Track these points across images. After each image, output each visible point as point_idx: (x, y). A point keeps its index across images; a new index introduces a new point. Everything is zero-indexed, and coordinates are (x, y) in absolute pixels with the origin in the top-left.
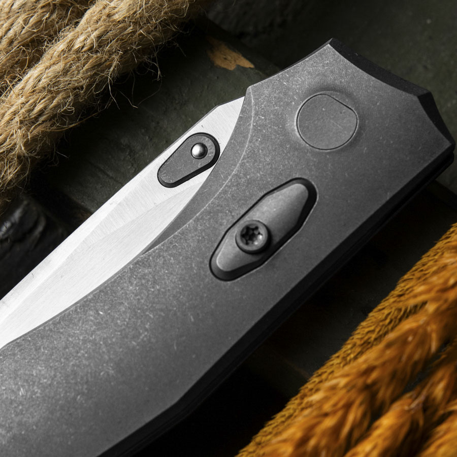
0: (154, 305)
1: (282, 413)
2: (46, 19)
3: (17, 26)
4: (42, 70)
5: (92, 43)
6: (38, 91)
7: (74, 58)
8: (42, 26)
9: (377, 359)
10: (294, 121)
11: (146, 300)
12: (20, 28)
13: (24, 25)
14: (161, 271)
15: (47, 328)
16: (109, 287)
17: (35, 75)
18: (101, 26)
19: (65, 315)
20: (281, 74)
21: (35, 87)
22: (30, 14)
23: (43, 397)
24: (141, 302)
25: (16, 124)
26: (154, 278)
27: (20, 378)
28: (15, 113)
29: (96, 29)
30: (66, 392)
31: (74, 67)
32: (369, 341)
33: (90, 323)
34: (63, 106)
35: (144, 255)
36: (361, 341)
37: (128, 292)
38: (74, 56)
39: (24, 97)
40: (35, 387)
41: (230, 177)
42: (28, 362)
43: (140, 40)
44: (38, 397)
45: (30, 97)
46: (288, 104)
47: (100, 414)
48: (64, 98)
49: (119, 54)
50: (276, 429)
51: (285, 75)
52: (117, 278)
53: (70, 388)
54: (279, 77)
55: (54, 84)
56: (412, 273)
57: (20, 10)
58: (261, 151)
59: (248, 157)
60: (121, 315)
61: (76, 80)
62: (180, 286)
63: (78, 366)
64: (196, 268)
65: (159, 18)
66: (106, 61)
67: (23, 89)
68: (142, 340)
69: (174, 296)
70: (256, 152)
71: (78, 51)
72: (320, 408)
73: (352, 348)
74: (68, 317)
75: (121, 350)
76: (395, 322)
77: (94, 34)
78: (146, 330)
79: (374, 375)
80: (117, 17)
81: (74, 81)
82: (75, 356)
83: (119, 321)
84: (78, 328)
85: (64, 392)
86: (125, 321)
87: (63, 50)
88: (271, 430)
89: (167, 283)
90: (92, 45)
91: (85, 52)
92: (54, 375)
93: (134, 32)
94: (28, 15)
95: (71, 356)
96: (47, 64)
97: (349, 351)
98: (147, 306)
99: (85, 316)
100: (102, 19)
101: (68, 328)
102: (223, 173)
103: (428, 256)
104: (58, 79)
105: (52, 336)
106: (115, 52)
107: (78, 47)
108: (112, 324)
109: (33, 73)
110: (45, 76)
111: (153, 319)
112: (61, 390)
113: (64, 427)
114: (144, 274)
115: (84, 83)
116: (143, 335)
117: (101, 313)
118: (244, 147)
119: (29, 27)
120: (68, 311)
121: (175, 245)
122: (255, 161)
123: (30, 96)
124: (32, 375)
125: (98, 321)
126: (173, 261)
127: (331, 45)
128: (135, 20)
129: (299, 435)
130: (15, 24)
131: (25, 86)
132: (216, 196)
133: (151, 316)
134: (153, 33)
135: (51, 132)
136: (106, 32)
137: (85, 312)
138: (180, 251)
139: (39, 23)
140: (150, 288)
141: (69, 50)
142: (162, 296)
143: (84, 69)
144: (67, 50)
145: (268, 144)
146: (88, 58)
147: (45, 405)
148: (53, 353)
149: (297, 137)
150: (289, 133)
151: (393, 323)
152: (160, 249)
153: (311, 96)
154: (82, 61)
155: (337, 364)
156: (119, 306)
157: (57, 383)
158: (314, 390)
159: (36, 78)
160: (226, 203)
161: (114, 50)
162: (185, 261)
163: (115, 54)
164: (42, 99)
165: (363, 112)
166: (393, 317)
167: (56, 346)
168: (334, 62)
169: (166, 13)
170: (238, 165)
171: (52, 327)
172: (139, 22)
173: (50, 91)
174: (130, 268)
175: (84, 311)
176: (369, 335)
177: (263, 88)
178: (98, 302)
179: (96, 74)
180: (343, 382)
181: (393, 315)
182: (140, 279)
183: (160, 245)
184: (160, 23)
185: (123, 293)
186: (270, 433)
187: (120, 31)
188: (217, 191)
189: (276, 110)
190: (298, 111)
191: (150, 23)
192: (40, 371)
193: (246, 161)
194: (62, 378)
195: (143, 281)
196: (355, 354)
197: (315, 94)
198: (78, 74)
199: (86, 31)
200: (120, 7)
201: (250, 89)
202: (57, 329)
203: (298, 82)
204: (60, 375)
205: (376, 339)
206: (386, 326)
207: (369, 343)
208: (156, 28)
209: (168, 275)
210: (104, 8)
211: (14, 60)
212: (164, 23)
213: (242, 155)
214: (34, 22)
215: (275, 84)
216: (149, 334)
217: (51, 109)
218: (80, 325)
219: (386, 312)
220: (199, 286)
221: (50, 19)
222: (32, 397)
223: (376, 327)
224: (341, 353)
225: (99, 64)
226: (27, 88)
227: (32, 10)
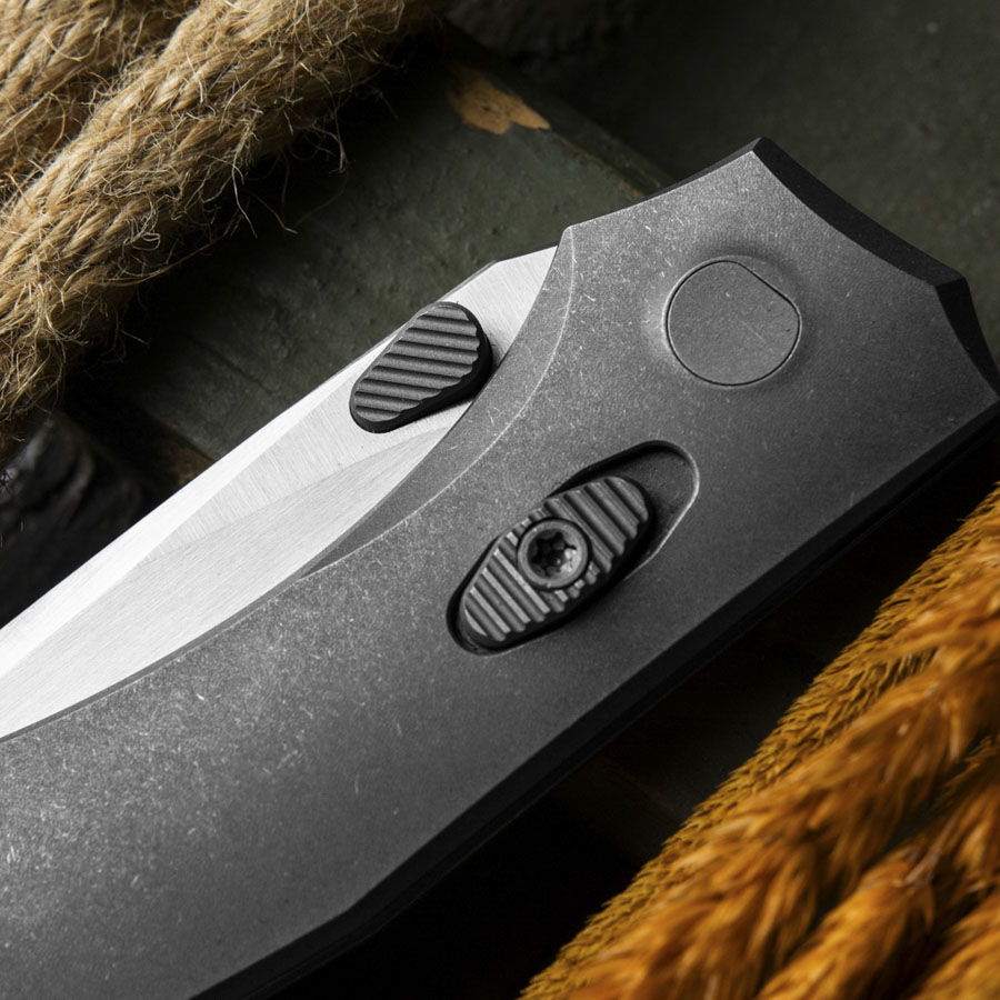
0: (319, 692)
1: (625, 895)
2: (103, 33)
3: (38, 48)
4: (88, 153)
5: (195, 93)
6: (79, 199)
7: (157, 125)
8: (92, 50)
9: (830, 774)
10: (660, 315)
11: (301, 679)
12: (44, 52)
13: (53, 47)
14: (339, 617)
15: (79, 719)
16: (223, 641)
17: (73, 165)
18: (215, 54)
19: (120, 694)
20: (641, 207)
21: (73, 190)
22: (65, 22)
23: (57, 870)
24: (289, 682)
25: (31, 272)
26: (323, 631)
27: (11, 824)
28: (29, 248)
29: (203, 62)
30: (109, 866)
31: (157, 146)
32: (815, 736)
33: (175, 717)
34: (135, 230)
35: (307, 578)
36: (796, 737)
37: (263, 657)
38: (157, 120)
39: (48, 213)
40: (43, 848)
41: (508, 425)
42: (31, 791)
43: (300, 84)
44: (46, 870)
45: (62, 213)
46: (651, 275)
47: (180, 920)
48: (137, 214)
49: (255, 116)
50: (610, 929)
51: (651, 211)
52: (243, 623)
53: (118, 856)
54: (635, 211)
55: (113, 182)
56: (910, 588)
57: (43, 14)
58: (581, 374)
59: (553, 385)
60: (245, 707)
61: (161, 174)
62: (379, 655)
63: (141, 810)
64: (417, 619)
65: (340, 35)
66: (226, 130)
67: (45, 194)
68: (286, 766)
69: (365, 676)
70: (571, 375)
71: (165, 110)
72: (706, 881)
73: (777, 752)
74: (127, 699)
75: (238, 782)
76: (872, 694)
77: (200, 72)
78: (296, 745)
79: (825, 810)
80: (249, 34)
81: (157, 175)
82: (136, 788)
83: (238, 720)
84: (147, 725)
85: (103, 864)
86: (251, 720)
87: (131, 109)
88: (598, 933)
89: (352, 645)
90: (195, 97)
91: (180, 111)
92: (86, 825)
93: (286, 67)
94: (62, 23)
95: (125, 785)
96: (99, 139)
97: (771, 760)
98: (303, 692)
99: (164, 701)
100: (216, 39)
101: (127, 723)
102: (494, 413)
103: (944, 552)
104: (123, 172)
105: (88, 738)
106: (246, 110)
107: (165, 100)
108: (224, 725)
109: (68, 160)
110: (94, 166)
111: (314, 722)
112: (99, 859)
113: (99, 941)
114: (303, 620)
115: (180, 179)
116: (288, 756)
117: (201, 697)
118: (544, 360)
119: (65, 51)
120: (127, 686)
121: (376, 563)
122: (568, 394)
123: (62, 210)
124: (39, 820)
125: (192, 714)
126: (368, 599)
127: (757, 154)
128: (288, 41)
129: (659, 941)
130: (34, 44)
131: (51, 188)
132: (474, 462)
133: (311, 716)
134: (328, 69)
135: (109, 287)
136: (225, 67)
137: (166, 691)
138: (385, 577)
139: (87, 41)
140: (313, 652)
141: (146, 108)
142: (337, 674)
143: (180, 148)
144: (141, 108)
145: (599, 360)
146: (188, 124)
147: (61, 889)
148: (87, 775)
149: (665, 350)
150: (647, 340)
151: (867, 696)
152: (341, 567)
153: (703, 263)
154: (175, 132)
155: (745, 787)
156: (241, 687)
157: (90, 844)
158: (694, 845)
159: (75, 170)
160: (495, 482)
161: (243, 107)
162: (395, 601)
163: (245, 116)
164: (88, 217)
165: (814, 310)
166: (867, 684)
167: (95, 761)
168: (760, 191)
169: (354, 24)
170: (529, 399)
171: (90, 717)
172: (298, 45)
173: (105, 199)
174: (272, 604)
175: (163, 689)
176: (815, 723)
177: (600, 233)
178: (196, 673)
179: (204, 160)
180: (755, 824)
181: (867, 679)
182: (293, 630)
183: (342, 559)
184: (341, 46)
185: (251, 658)
186: (598, 938)
187: (256, 65)
188: (478, 451)
189: (622, 285)
190: (671, 292)
191: (321, 47)
192: (56, 813)
193: (546, 392)
194: (103, 833)
195: (300, 637)
196: (784, 765)
197: (713, 260)
198: (166, 159)
199: (181, 66)
200: (254, 12)
201: (570, 232)
202: (101, 724)
203: (676, 229)
204: (98, 827)
205: (829, 733)
206: (852, 704)
207: (815, 741)
208: (333, 56)
209: (355, 628)
210: (220, 15)
211: (34, 123)
212: (351, 47)
213: (539, 378)
214: (76, 37)
215: (627, 226)
216: (301, 755)
217: (108, 238)
218: (153, 718)
219: (852, 672)
220: (420, 659)
221: (112, 32)
222: (33, 869)
223: (831, 705)
224: (753, 764)
225: (212, 137)
226: (53, 193)
227: (70, 11)
